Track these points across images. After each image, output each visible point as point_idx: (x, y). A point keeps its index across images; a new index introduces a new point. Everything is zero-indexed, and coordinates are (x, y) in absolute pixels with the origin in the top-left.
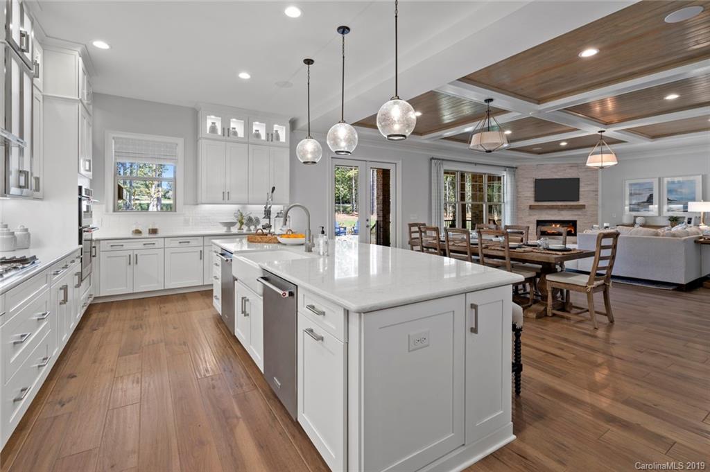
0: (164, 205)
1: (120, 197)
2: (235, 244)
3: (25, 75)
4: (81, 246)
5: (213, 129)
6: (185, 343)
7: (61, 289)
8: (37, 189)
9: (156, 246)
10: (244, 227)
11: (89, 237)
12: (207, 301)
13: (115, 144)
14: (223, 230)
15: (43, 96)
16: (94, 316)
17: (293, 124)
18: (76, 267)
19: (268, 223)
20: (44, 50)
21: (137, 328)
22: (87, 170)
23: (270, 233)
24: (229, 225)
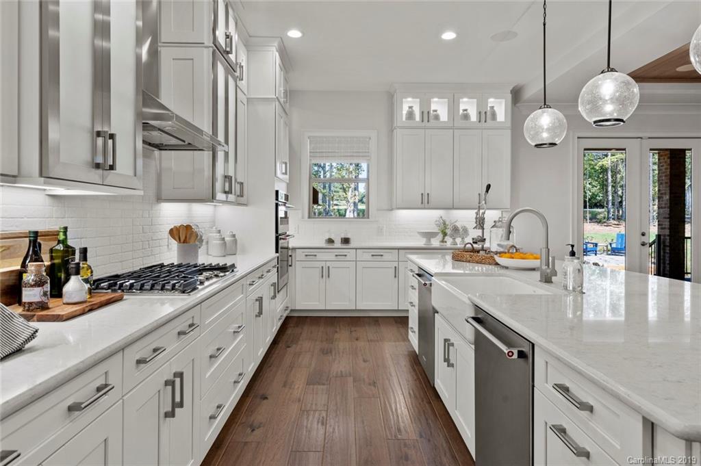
0: (360, 210)
1: (315, 201)
2: (437, 260)
3: (230, 77)
4: (278, 254)
5: (410, 115)
6: (374, 384)
7: (257, 300)
8: (241, 195)
9: (348, 258)
10: (447, 238)
11: (285, 245)
12: (402, 330)
13: (310, 143)
14: (421, 242)
15: (248, 99)
16: (289, 331)
17: (516, 94)
18: (273, 277)
19: (481, 235)
20: (248, 51)
21: (327, 353)
22: (283, 173)
23: (483, 249)
24: (429, 235)
